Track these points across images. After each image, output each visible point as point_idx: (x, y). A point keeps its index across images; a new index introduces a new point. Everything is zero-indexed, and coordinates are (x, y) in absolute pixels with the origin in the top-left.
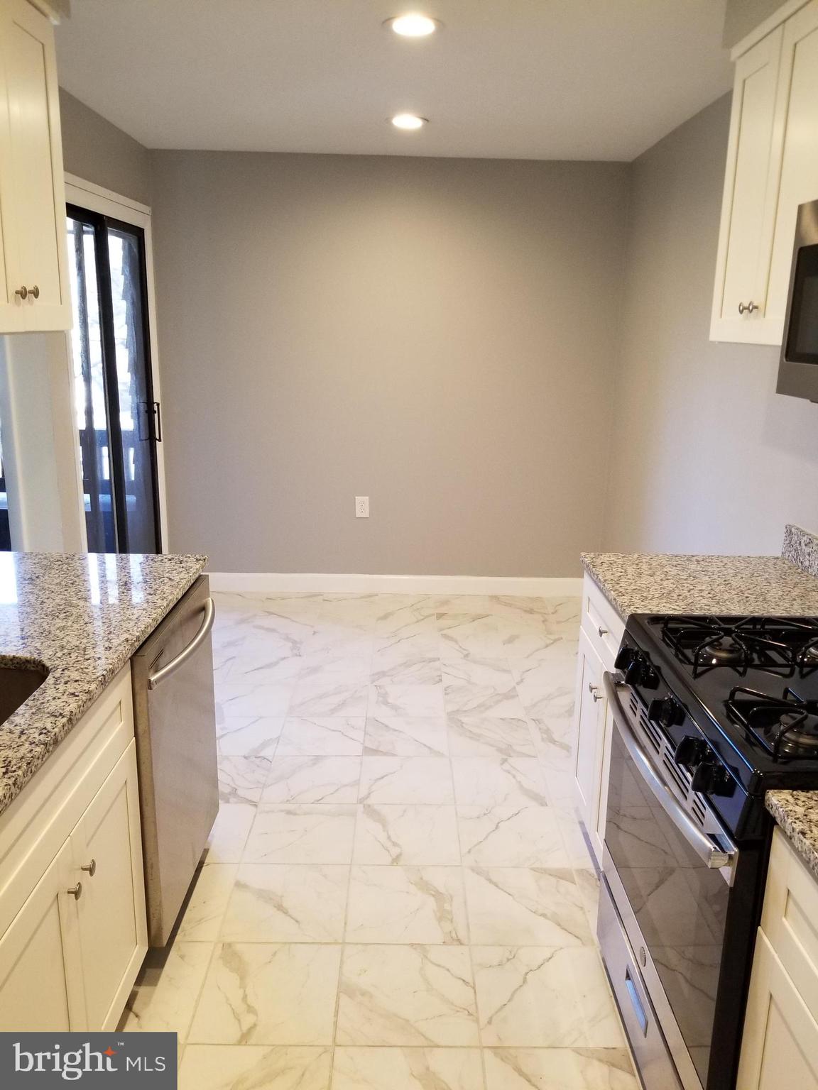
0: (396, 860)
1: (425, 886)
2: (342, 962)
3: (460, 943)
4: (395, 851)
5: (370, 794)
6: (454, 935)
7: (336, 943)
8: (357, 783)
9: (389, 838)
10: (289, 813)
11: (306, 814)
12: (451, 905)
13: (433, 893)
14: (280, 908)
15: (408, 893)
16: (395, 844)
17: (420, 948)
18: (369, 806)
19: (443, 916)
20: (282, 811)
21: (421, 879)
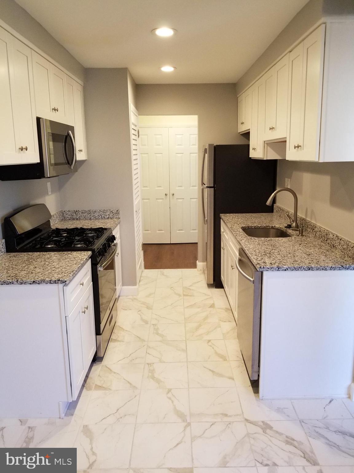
0: (169, 391)
1: (158, 381)
2: (187, 357)
3: (148, 364)
4: (170, 395)
5: (184, 430)
6: (150, 366)
7: (190, 362)
8: (193, 439)
9: (173, 402)
10: (226, 415)
11: (217, 415)
12: (149, 374)
13: (155, 379)
14: (213, 371)
15: (165, 378)
16: (170, 398)
17: (161, 361)
18: (184, 421)
19: (152, 371)
20: (230, 416)
21: (159, 384)
